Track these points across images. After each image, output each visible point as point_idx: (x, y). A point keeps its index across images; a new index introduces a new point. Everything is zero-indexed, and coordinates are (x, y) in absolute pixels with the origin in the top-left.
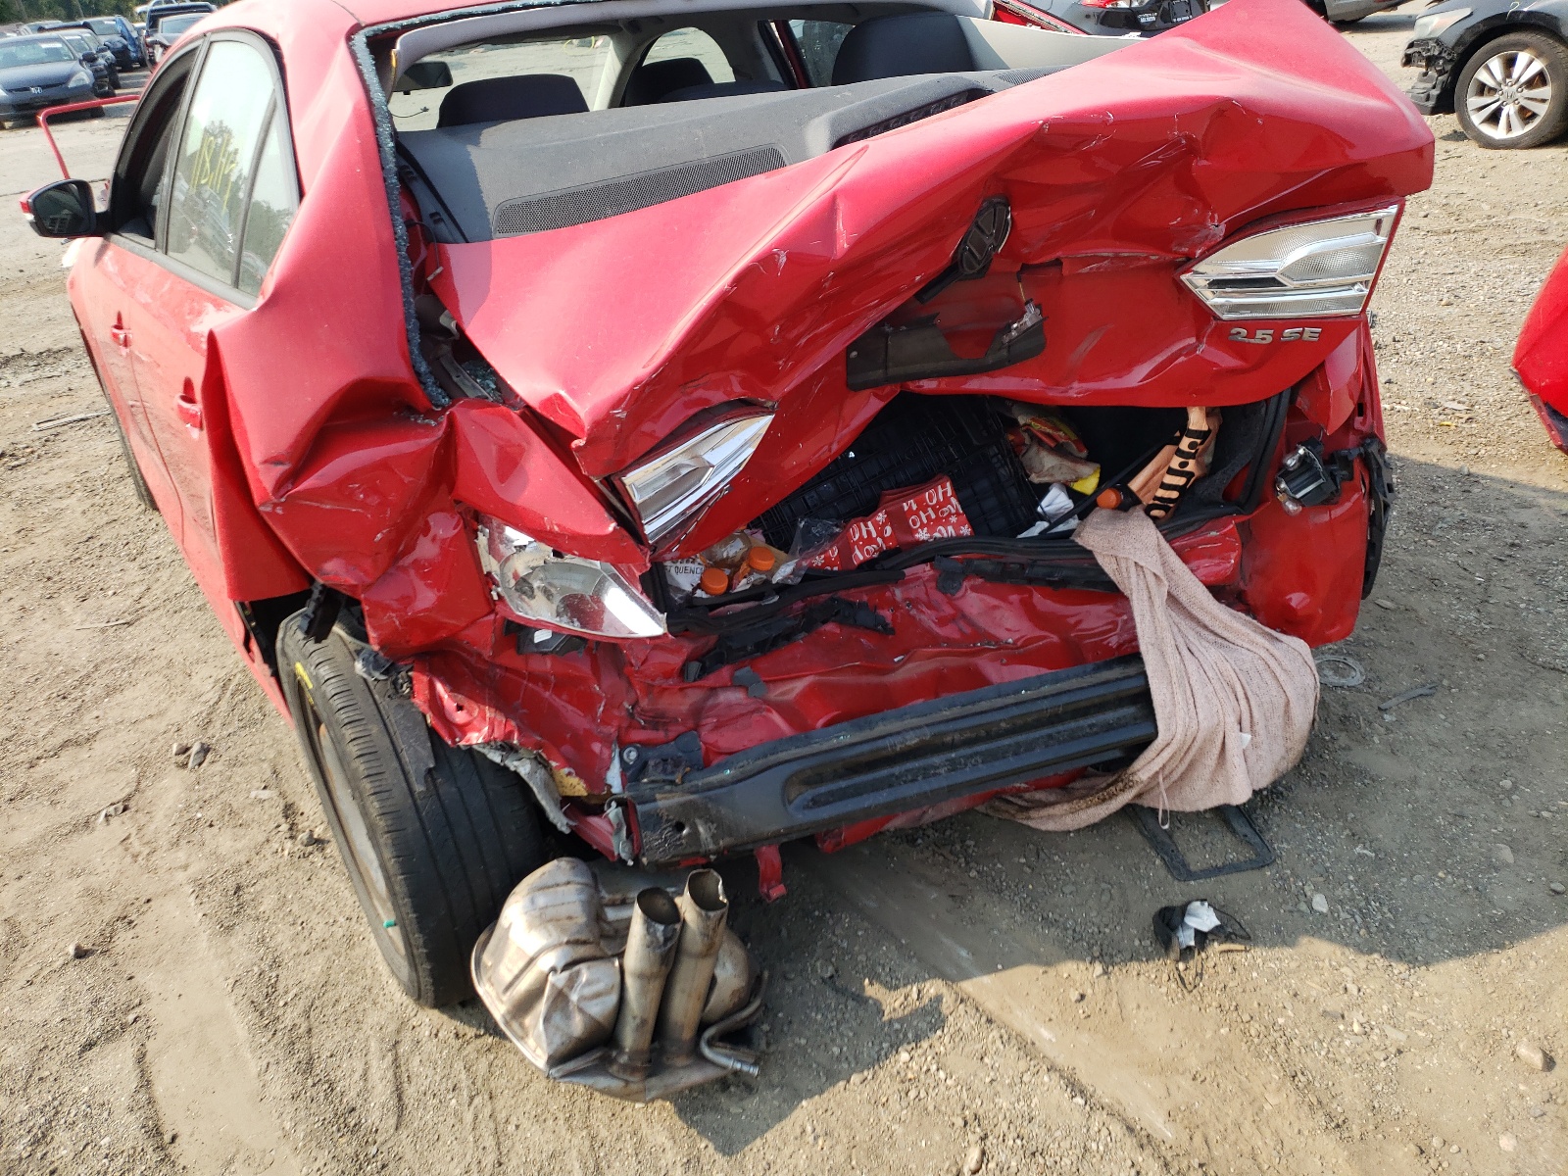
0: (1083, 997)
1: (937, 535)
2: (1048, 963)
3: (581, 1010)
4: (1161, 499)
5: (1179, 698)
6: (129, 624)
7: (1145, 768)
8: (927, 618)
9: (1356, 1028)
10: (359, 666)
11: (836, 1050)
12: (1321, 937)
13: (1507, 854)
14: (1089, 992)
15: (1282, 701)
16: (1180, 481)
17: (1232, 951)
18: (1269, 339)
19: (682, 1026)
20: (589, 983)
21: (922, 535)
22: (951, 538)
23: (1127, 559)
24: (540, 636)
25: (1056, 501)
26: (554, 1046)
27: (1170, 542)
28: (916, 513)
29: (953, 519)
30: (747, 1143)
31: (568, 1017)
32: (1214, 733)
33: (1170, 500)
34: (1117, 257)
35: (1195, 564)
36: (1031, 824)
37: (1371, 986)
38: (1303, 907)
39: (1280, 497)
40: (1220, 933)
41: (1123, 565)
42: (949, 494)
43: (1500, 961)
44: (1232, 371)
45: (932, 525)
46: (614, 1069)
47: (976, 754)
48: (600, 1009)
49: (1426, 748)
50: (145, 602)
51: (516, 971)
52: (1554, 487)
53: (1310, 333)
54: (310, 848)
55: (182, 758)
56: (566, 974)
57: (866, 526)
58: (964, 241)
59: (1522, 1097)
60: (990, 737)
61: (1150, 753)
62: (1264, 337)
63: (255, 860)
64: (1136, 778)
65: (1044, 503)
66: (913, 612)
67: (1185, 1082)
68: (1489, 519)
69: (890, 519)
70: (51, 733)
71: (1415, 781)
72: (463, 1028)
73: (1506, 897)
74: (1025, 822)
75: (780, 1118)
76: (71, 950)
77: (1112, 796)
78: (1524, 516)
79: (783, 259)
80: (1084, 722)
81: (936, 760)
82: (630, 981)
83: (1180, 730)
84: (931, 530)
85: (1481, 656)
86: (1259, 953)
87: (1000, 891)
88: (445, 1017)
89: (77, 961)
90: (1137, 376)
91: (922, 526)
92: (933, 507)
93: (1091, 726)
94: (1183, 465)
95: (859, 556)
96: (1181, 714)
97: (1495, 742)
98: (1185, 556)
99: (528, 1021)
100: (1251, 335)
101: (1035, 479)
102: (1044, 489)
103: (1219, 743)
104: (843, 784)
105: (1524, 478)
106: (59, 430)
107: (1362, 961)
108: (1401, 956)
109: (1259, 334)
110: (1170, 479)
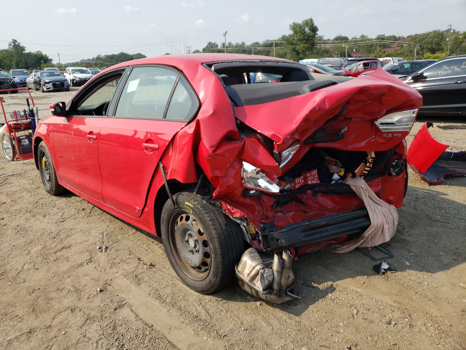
0: (364, 283)
1: (313, 183)
2: (353, 277)
3: (267, 279)
4: (364, 173)
5: (375, 216)
6: (63, 221)
7: (368, 233)
8: (311, 202)
9: (426, 284)
10: (204, 201)
11: (313, 296)
12: (411, 270)
13: (442, 253)
14: (365, 281)
15: (392, 219)
16: (368, 169)
17: (393, 273)
18: (391, 136)
19: (284, 286)
20: (268, 273)
21: (310, 183)
22: (315, 184)
23: (359, 186)
24: (252, 192)
25: (336, 177)
26: (263, 286)
27: (367, 183)
28: (309, 177)
29: (316, 179)
30: (301, 314)
31: (264, 280)
32: (381, 225)
33: (366, 174)
34: (362, 118)
35: (372, 188)
36: (337, 252)
37: (425, 277)
38: (404, 264)
39: (391, 172)
40: (389, 269)
41: (358, 188)
42: (316, 172)
43: (450, 271)
44: (383, 143)
45: (312, 180)
46: (273, 294)
47: (336, 227)
48: (270, 279)
49: (416, 235)
50: (64, 216)
51: (250, 270)
52: (421, 187)
53: (399, 135)
54: (151, 267)
55: (100, 250)
56: (263, 270)
57: (299, 179)
58: (341, 110)
59: (464, 293)
60: (339, 223)
61: (369, 229)
62: (390, 135)
63: (137, 270)
64: (365, 236)
65: (334, 177)
66: (308, 201)
67: (394, 296)
68: (410, 193)
69: (304, 178)
70: (56, 246)
71: (417, 241)
72: (218, 299)
73: (446, 261)
74: (335, 252)
75: (306, 309)
76: (99, 290)
77: (358, 242)
78: (417, 193)
79: (317, 109)
80: (356, 221)
81: (328, 228)
82: (275, 273)
83: (376, 223)
84: (311, 182)
85: (420, 218)
86: (398, 273)
87: (336, 265)
88: (212, 297)
89: (101, 292)
90: (363, 144)
91: (310, 181)
92: (313, 176)
93: (358, 222)
94: (370, 165)
95: (297, 187)
96: (376, 219)
97: (430, 234)
98: (370, 186)
99: (255, 282)
100: (388, 135)
101: (331, 171)
102: (333, 174)
103: (382, 227)
104: (310, 232)
105: (413, 186)
106: (8, 177)
107: (422, 273)
108: (429, 272)
109: (389, 135)
110: (366, 169)
